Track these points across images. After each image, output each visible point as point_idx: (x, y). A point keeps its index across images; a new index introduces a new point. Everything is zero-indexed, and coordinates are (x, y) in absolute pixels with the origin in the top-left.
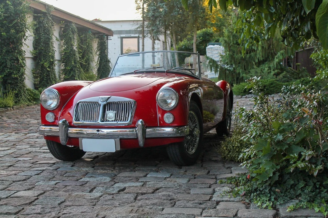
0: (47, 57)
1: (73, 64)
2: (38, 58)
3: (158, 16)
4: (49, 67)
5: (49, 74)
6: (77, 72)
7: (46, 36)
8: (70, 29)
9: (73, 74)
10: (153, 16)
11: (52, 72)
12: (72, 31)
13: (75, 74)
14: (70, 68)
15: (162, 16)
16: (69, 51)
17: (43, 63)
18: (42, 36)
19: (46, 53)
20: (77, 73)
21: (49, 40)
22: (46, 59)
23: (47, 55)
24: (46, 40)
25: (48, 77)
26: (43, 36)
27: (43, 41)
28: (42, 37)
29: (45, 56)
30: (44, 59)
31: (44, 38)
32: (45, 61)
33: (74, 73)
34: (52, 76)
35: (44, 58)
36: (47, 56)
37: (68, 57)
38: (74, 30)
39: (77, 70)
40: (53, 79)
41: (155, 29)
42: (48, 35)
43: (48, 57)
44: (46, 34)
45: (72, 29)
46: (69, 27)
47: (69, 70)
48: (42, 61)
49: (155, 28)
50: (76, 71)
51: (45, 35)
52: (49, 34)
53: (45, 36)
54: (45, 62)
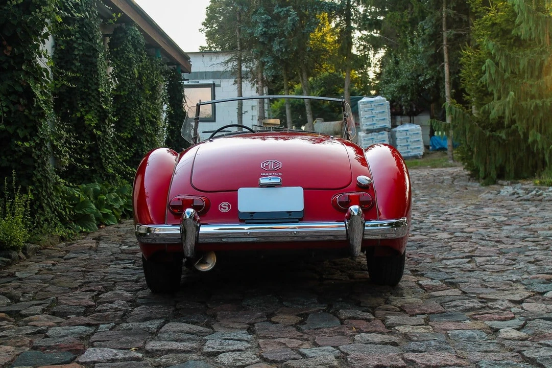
0: (90, 100)
1: (138, 124)
2: (65, 103)
3: (275, 34)
4: (98, 127)
5: (97, 145)
6: (147, 146)
7: (86, 42)
8: (130, 38)
9: (137, 150)
10: (264, 34)
11: (103, 140)
12: (133, 45)
13: (142, 150)
14: (129, 133)
15: (286, 34)
16: (126, 93)
17: (82, 116)
18: (75, 42)
19: (89, 88)
20: (146, 148)
21: (94, 54)
22: (87, 104)
23: (90, 94)
24: (88, 54)
25: (94, 154)
26: (80, 41)
27: (78, 54)
28: (75, 45)
29: (84, 96)
30: (83, 106)
31: (81, 48)
32: (87, 109)
33: (139, 146)
34: (103, 150)
35: (84, 102)
36: (90, 97)
37: (126, 108)
38: (138, 41)
39: (147, 140)
40: (107, 158)
41: (268, 62)
42: (91, 40)
43: (93, 100)
44: (87, 39)
45: (133, 37)
46: (126, 33)
47: (127, 141)
48: (78, 111)
49: (269, 60)
50: (145, 143)
51: (83, 39)
52: (93, 38)
53: (82, 43)
54: (87, 112)
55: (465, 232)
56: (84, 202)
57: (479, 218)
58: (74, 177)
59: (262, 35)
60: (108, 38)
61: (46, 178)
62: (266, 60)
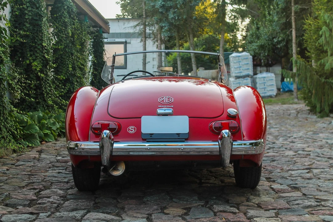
0: (36, 52)
1: (71, 69)
2: (18, 53)
3: (171, 6)
4: (41, 71)
5: (41, 84)
6: (77, 85)
7: (34, 10)
8: (66, 7)
9: (70, 88)
10: (163, 6)
11: (45, 80)
12: (68, 12)
13: (73, 88)
14: (65, 76)
15: (179, 6)
16: (63, 47)
17: (31, 63)
18: (26, 9)
19: (36, 43)
20: (76, 86)
21: (39, 18)
22: (34, 54)
23: (36, 47)
24: (35, 18)
25: (38, 90)
26: (30, 9)
27: (28, 18)
28: (26, 12)
29: (32, 49)
30: (31, 56)
31: (30, 14)
32: (34, 58)
33: (71, 86)
34: (45, 88)
35: (32, 53)
36: (36, 49)
37: (62, 58)
38: (72, 10)
39: (77, 81)
40: (48, 94)
41: (165, 26)
42: (37, 8)
43: (38, 51)
44: (35, 7)
45: (68, 7)
46: (63, 4)
47: (63, 81)
48: (28, 59)
49: (166, 25)
50: (75, 83)
51: (32, 8)
52: (39, 7)
53: (32, 10)
54: (34, 60)
55: (306, 151)
56: (30, 125)
57: (316, 141)
58: (24, 106)
59: (161, 7)
60: (50, 7)
61: (4, 107)
62: (163, 25)
